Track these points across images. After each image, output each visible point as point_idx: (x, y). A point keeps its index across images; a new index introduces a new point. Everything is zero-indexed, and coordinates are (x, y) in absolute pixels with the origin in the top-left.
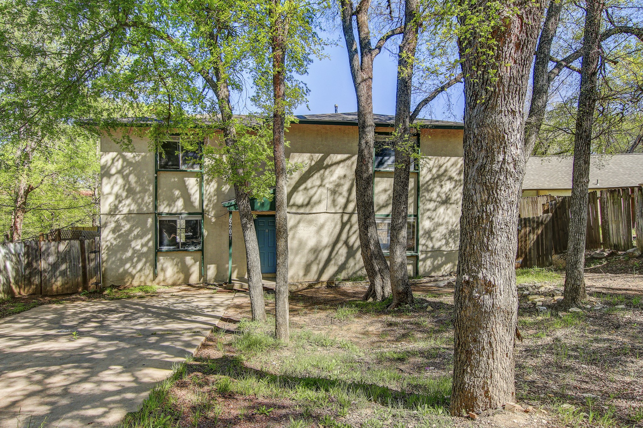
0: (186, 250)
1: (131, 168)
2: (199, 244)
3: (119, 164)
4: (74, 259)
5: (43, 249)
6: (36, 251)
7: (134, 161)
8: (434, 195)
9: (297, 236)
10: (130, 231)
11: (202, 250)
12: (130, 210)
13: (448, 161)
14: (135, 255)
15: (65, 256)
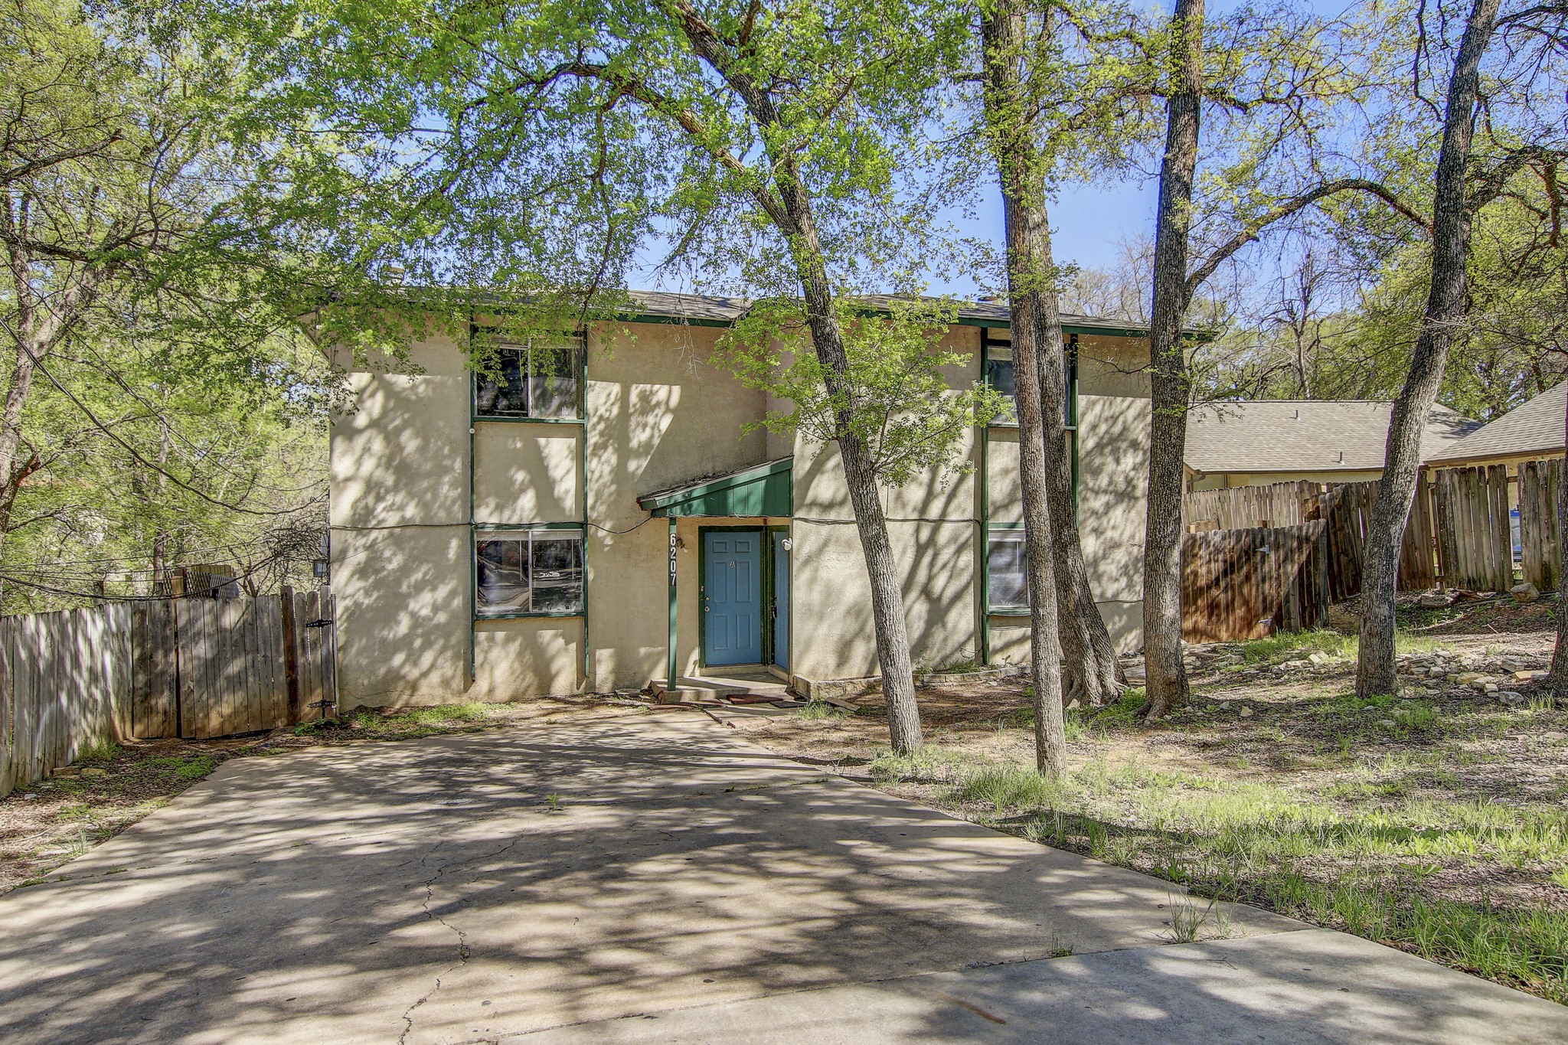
0: (546, 615)
1: (406, 416)
2: (577, 597)
3: (375, 405)
4: (265, 642)
5: (182, 622)
6: (166, 623)
7: (413, 397)
8: (1103, 481)
9: (823, 574)
10: (405, 571)
11: (583, 614)
12: (403, 518)
13: (1129, 407)
14: (420, 631)
15: (243, 636)
